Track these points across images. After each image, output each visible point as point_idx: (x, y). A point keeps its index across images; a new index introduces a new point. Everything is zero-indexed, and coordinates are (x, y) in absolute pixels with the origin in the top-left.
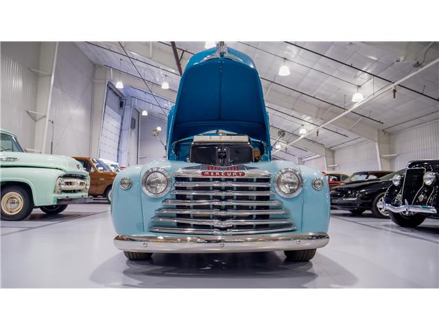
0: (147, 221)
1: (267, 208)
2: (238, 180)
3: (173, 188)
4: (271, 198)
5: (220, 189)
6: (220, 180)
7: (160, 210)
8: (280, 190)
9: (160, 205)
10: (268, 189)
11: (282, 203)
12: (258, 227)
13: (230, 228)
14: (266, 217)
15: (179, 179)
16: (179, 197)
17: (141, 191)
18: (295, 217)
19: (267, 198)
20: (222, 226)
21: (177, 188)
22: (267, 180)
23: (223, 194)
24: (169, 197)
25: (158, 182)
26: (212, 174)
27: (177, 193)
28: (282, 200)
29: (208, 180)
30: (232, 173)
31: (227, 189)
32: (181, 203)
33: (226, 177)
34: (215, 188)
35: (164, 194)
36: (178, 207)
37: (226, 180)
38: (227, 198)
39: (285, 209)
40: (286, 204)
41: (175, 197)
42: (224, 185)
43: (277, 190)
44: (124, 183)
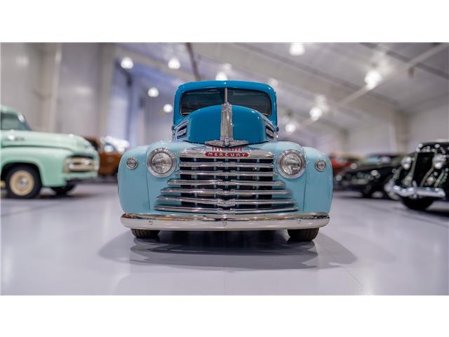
0: (154, 200)
1: (269, 188)
2: (242, 161)
3: (178, 168)
4: (273, 179)
5: (224, 169)
6: (223, 160)
7: (165, 189)
8: (283, 170)
9: (165, 184)
10: (271, 170)
11: (285, 183)
12: (260, 207)
13: (233, 207)
14: (269, 197)
15: (184, 159)
16: (183, 177)
17: (147, 171)
18: (297, 197)
19: (270, 179)
20: (225, 206)
21: (182, 168)
22: (270, 161)
23: (226, 174)
24: (174, 176)
25: (164, 162)
26: (216, 155)
27: (182, 173)
28: (285, 181)
29: (212, 160)
30: (235, 154)
31: (230, 169)
32: (185, 182)
33: (229, 158)
34: (218, 169)
35: (168, 174)
36: (183, 187)
37: (230, 161)
38: (230, 178)
39: (288, 190)
40: (289, 185)
41: (180, 177)
42: (227, 165)
43: (280, 171)
44: (131, 163)
